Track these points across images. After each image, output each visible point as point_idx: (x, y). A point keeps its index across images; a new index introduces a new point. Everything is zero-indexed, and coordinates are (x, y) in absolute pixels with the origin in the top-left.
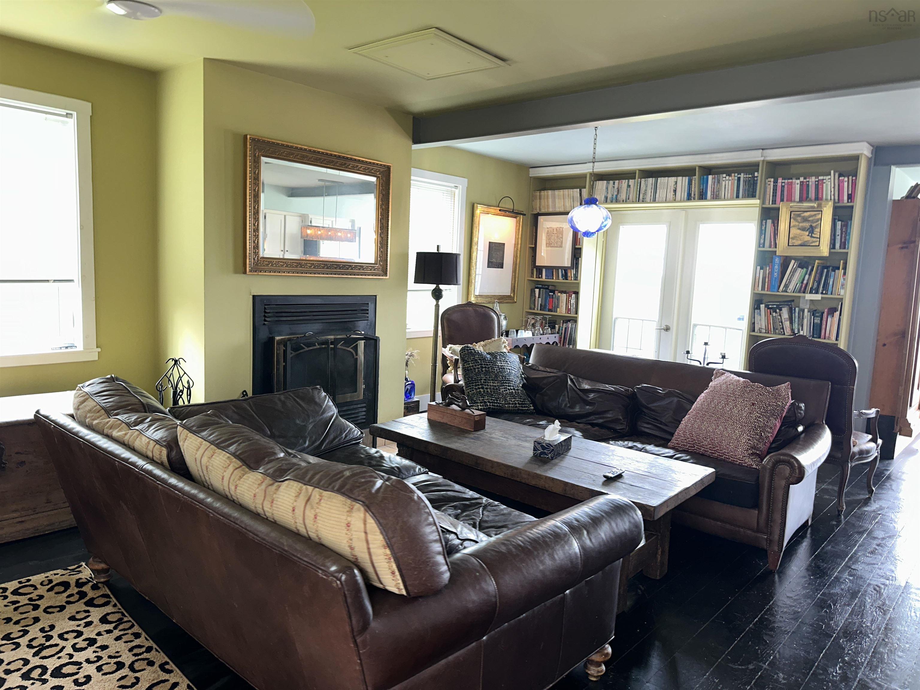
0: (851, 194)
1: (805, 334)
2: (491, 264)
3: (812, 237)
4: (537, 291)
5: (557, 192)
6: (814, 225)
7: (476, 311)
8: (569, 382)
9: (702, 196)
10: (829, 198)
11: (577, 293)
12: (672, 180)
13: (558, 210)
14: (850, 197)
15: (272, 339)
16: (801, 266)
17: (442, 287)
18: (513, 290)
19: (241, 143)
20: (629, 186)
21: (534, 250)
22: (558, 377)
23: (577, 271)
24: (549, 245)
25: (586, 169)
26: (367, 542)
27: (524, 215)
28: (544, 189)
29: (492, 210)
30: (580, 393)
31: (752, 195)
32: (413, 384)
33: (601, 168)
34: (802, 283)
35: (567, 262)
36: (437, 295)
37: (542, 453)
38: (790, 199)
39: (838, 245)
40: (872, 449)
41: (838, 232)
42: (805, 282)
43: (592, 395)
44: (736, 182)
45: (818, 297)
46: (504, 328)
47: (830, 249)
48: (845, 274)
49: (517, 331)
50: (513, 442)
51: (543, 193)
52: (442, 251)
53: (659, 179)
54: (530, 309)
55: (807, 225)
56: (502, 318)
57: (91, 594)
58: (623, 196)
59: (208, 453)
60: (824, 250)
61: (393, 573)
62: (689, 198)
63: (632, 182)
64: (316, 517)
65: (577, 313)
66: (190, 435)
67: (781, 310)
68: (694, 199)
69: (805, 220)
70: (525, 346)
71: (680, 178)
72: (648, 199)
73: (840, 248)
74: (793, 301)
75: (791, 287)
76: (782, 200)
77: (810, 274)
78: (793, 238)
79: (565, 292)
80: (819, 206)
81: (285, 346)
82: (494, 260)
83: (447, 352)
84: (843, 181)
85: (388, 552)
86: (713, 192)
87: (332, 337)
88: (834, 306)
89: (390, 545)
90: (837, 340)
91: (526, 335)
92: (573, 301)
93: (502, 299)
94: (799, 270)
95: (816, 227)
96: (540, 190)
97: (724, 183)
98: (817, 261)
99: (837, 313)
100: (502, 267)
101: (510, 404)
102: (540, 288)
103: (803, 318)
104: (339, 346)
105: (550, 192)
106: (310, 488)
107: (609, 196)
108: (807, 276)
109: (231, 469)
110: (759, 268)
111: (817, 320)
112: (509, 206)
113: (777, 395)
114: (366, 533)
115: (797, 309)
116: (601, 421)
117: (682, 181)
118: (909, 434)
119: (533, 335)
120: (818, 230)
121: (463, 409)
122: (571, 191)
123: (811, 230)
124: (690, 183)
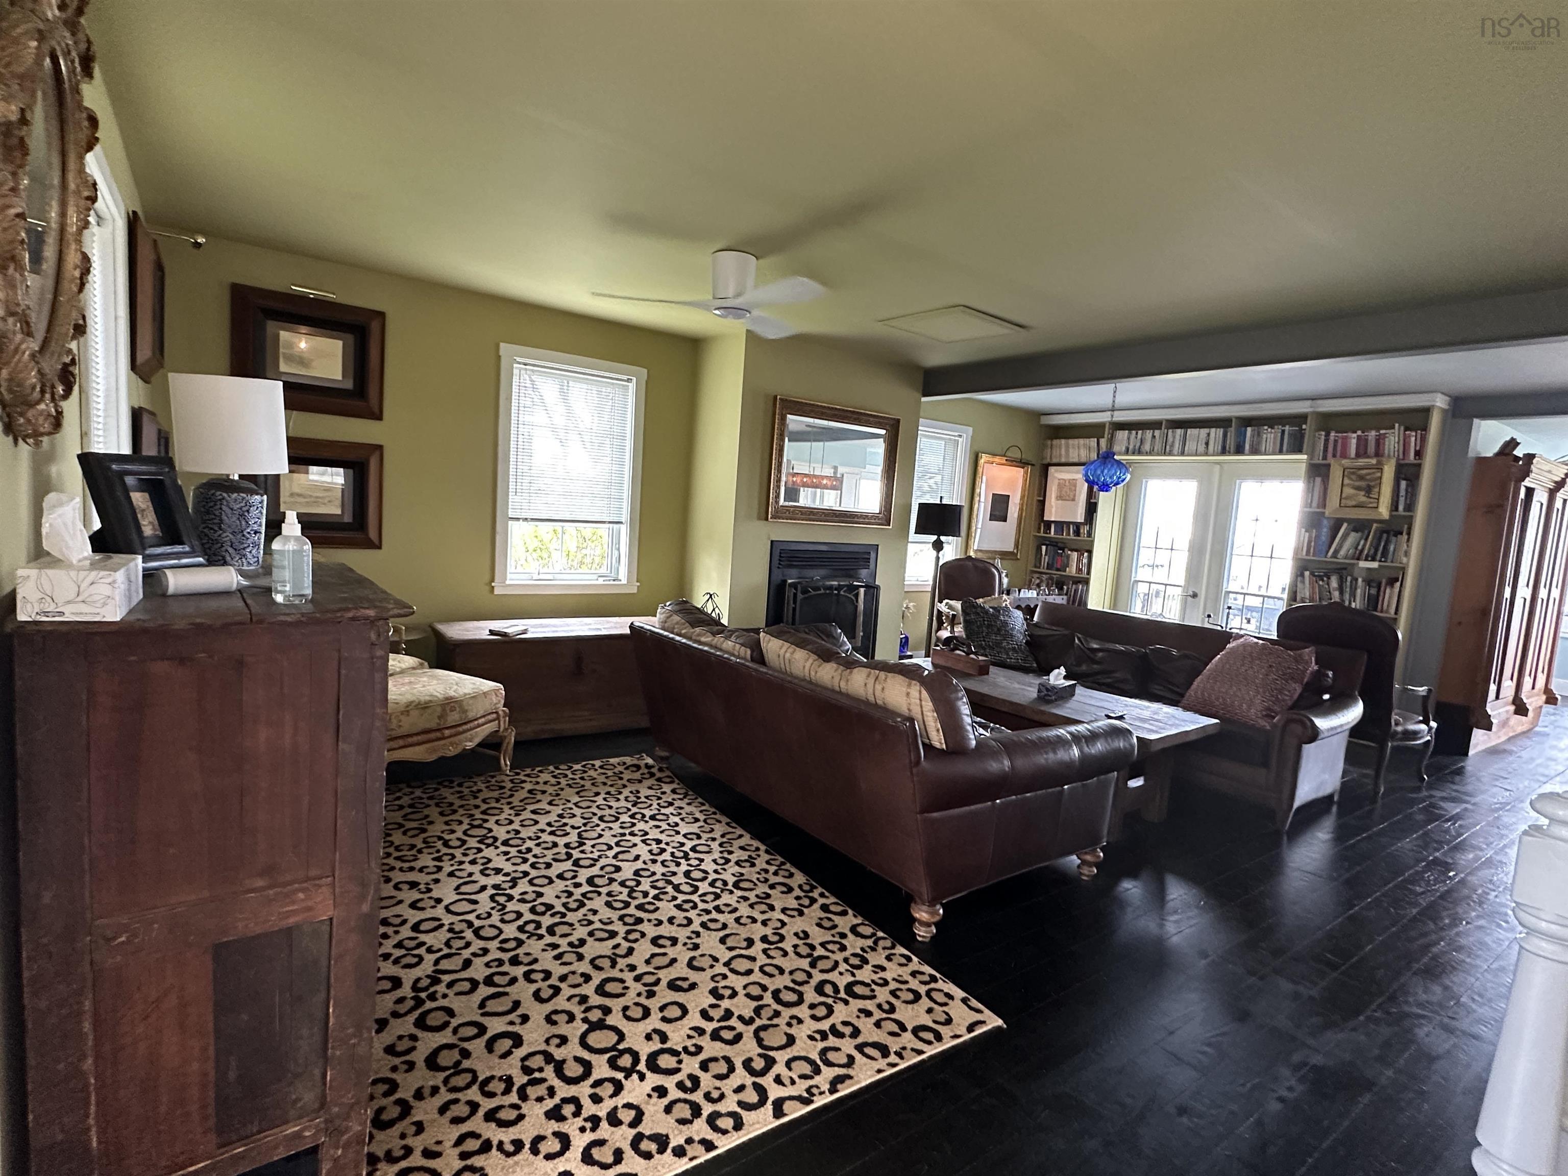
0: (1419, 451)
1: (1358, 607)
2: (993, 517)
3: (1368, 497)
4: (1044, 548)
5: (1071, 441)
6: (1372, 484)
7: (976, 567)
8: (1077, 641)
9: (1239, 450)
10: (1392, 454)
11: (1090, 552)
12: (1204, 431)
13: (1071, 460)
14: (1419, 454)
15: (785, 581)
16: (1355, 530)
17: (943, 538)
18: (1017, 545)
19: (771, 403)
20: (1154, 437)
21: (1042, 503)
22: (1065, 635)
23: (1091, 528)
24: (1060, 497)
25: (1104, 418)
26: (921, 707)
27: (1033, 465)
28: (1056, 438)
29: (997, 459)
30: (1088, 652)
31: (1299, 451)
32: (906, 638)
33: (1120, 417)
34: (1356, 548)
35: (1080, 518)
36: (938, 546)
37: (1046, 695)
38: (1344, 455)
39: (1401, 508)
40: (1423, 731)
41: (1402, 493)
42: (1360, 547)
43: (1100, 654)
44: (1279, 435)
45: (1375, 565)
46: (1005, 586)
47: (1391, 511)
48: (1408, 540)
49: (1019, 591)
50: (1017, 686)
51: (1055, 442)
52: (944, 502)
53: (1189, 431)
54: (1036, 567)
55: (1363, 484)
56: (1003, 575)
57: (658, 775)
58: (1147, 447)
59: (790, 650)
60: (1384, 511)
61: (938, 730)
62: (1224, 452)
63: (1157, 433)
64: (883, 689)
65: (1089, 573)
66: (772, 638)
67: (1329, 578)
68: (1229, 452)
69: (1361, 478)
70: (1028, 606)
71: (1213, 430)
72: (1175, 452)
73: (1405, 510)
74: (1345, 569)
75: (1342, 552)
76: (1334, 456)
77: (1366, 539)
78: (1346, 498)
79: (1076, 550)
80: (1380, 463)
81: (796, 589)
82: (997, 513)
83: (942, 607)
84: (1410, 436)
85: (935, 714)
86: (1252, 446)
87: (836, 583)
88: (1394, 576)
89: (937, 710)
90: (1396, 613)
91: (1029, 594)
92: (1085, 561)
93: (1004, 555)
94: (1353, 534)
95: (1374, 487)
96: (1052, 439)
97: (1265, 436)
98: (1375, 525)
99: (1398, 584)
100: (1005, 520)
101: (1013, 659)
102: (1047, 545)
103: (1356, 589)
104: (842, 593)
105: (1063, 441)
106: (877, 672)
107: (1131, 447)
108: (1362, 542)
109: (811, 661)
110: (1303, 530)
111: (1373, 591)
112: (1018, 455)
113: (1298, 660)
114: (921, 700)
115: (1349, 579)
116: (1109, 680)
117: (1216, 434)
118: (1488, 727)
119: (1038, 595)
120: (1377, 490)
121: (968, 654)
122: (1087, 441)
123: (1368, 490)
124: (1225, 435)
